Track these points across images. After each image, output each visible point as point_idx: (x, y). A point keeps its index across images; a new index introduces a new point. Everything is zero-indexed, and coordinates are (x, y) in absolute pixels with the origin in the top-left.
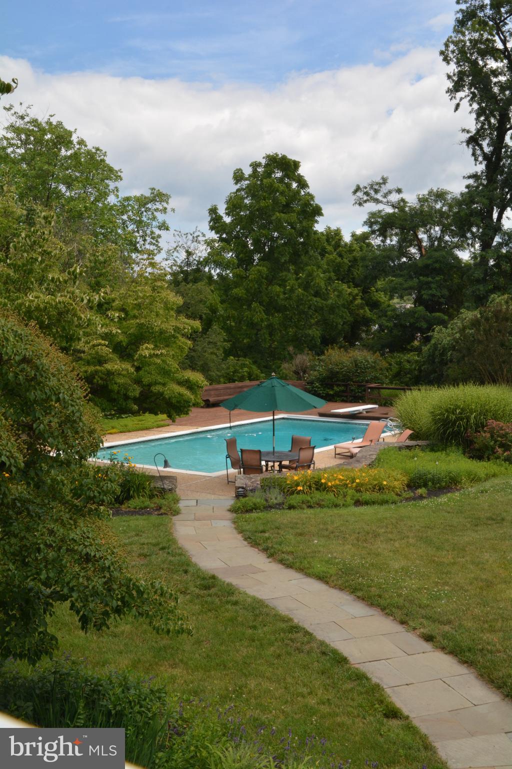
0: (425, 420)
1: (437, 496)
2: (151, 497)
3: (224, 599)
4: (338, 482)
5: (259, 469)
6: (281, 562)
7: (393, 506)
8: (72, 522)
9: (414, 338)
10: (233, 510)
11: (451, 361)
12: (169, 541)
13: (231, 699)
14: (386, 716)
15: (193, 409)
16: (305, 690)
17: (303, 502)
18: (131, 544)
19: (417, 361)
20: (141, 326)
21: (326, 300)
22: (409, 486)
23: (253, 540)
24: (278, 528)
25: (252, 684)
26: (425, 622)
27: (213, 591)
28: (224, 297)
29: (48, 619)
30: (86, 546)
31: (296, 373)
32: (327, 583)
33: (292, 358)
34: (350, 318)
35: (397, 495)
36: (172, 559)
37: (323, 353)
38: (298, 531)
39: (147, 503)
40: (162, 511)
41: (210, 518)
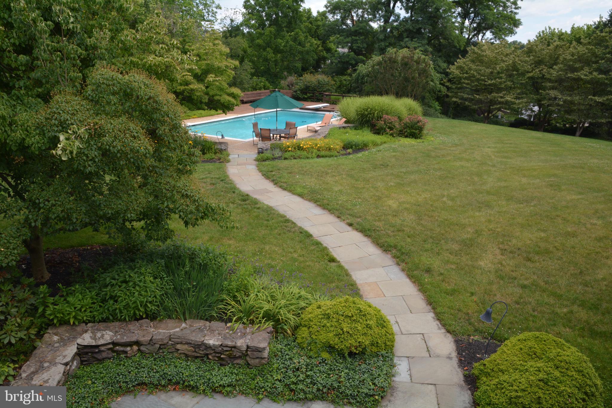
0: (353, 114)
1: (357, 153)
2: (215, 153)
3: (253, 206)
4: (309, 146)
5: (269, 139)
6: (281, 187)
7: (335, 158)
8: (178, 177)
9: (348, 69)
10: (257, 160)
11: (367, 82)
12: (225, 176)
13: (257, 255)
14: (329, 261)
15: (235, 107)
16: (292, 250)
17: (291, 156)
18: (206, 178)
19: (349, 80)
20: (208, 65)
21: (304, 47)
22: (343, 148)
23: (267, 175)
24: (279, 170)
25: (267, 247)
26: (349, 217)
27: (247, 202)
28: (251, 45)
29: (169, 222)
30: (186, 191)
31: (288, 86)
32: (303, 198)
33: (286, 78)
34: (316, 57)
35: (338, 152)
36: (227, 186)
37: (302, 76)
38: (289, 171)
39: (214, 156)
40: (221, 161)
41: (245, 164)
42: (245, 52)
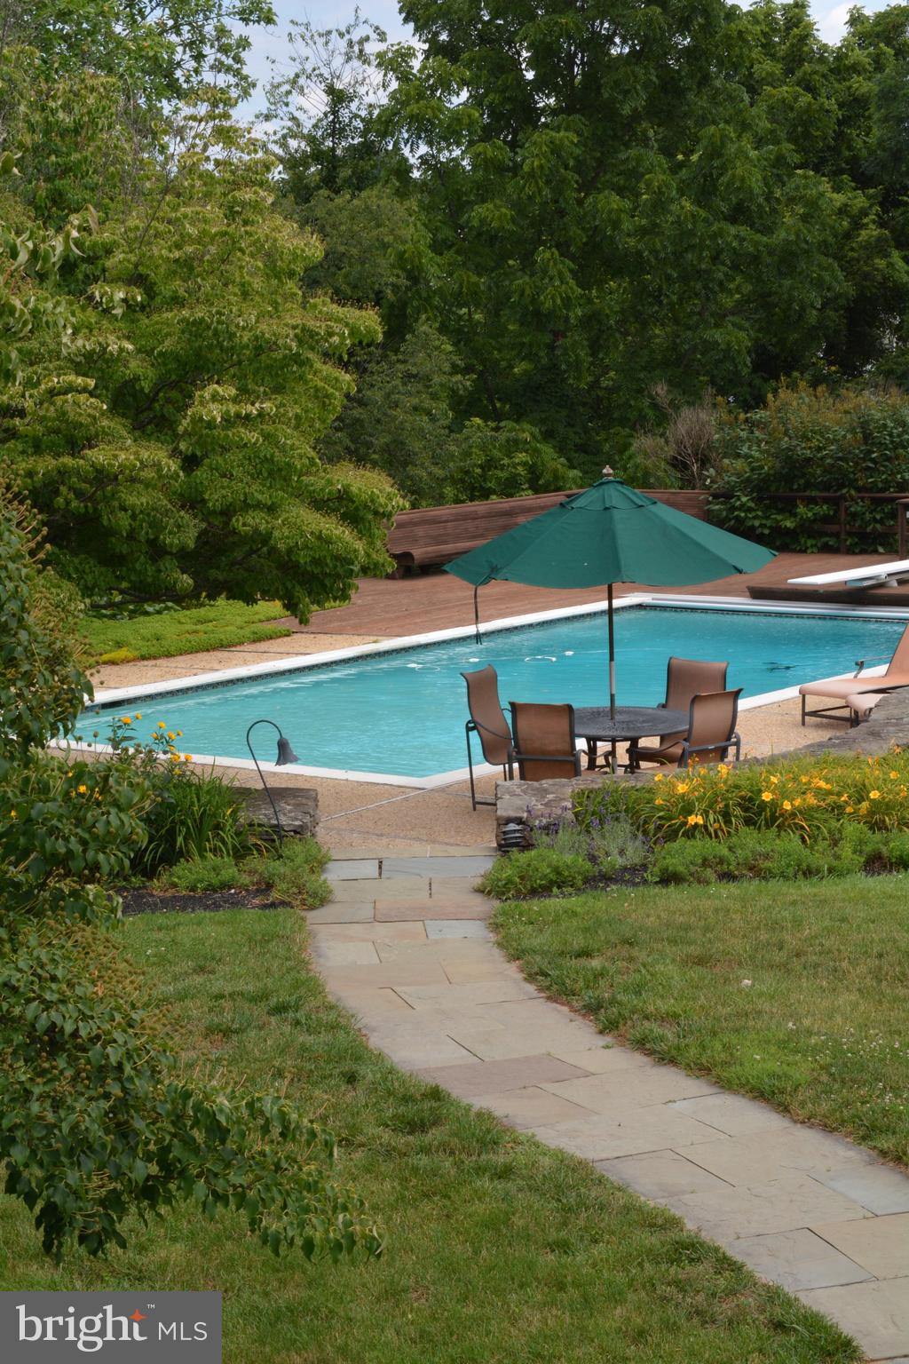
2: (240, 853)
3: (469, 1162)
4: (811, 800)
5: (566, 764)
6: (642, 1045)
10: (491, 889)
12: (297, 985)
17: (705, 863)
18: (182, 997)
20: (195, 328)
23: (554, 978)
24: (630, 943)
27: (434, 1135)
28: (447, 233)
31: (678, 464)
32: (784, 1109)
33: (663, 418)
34: (843, 288)
36: (309, 1039)
37: (760, 402)
38: (691, 950)
39: (229, 871)
40: (275, 895)
41: (420, 914)
42: (415, 276)
